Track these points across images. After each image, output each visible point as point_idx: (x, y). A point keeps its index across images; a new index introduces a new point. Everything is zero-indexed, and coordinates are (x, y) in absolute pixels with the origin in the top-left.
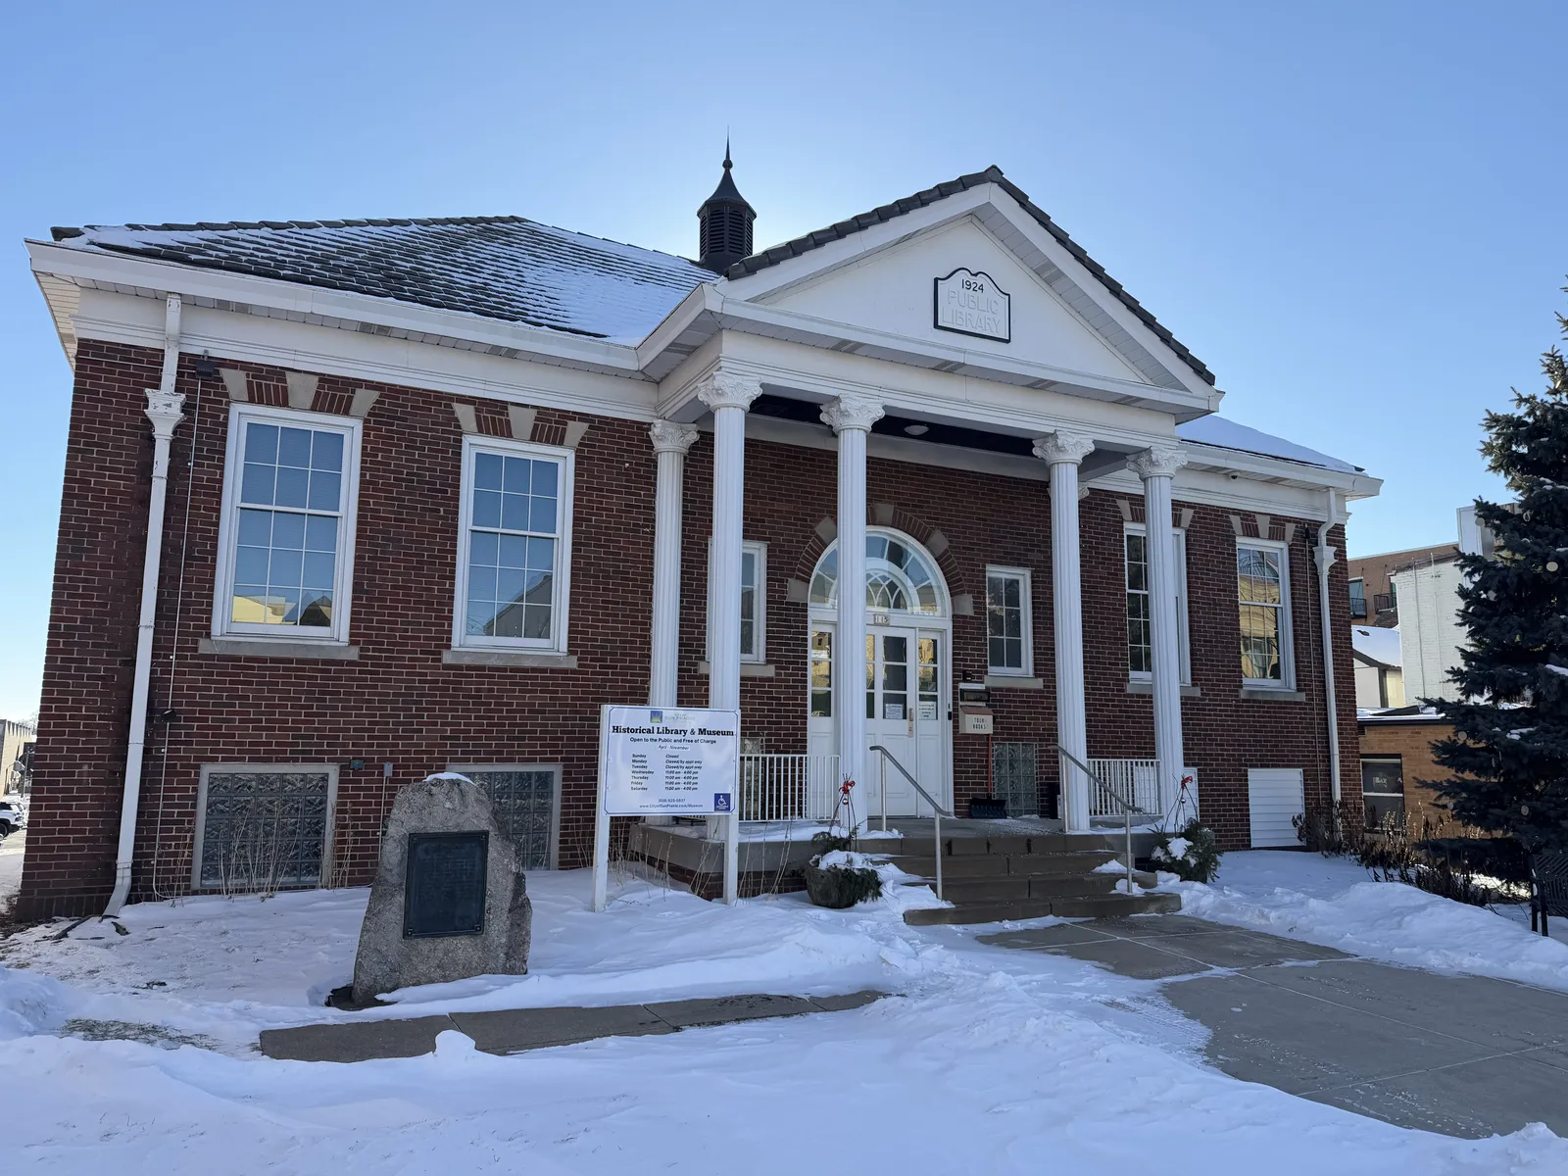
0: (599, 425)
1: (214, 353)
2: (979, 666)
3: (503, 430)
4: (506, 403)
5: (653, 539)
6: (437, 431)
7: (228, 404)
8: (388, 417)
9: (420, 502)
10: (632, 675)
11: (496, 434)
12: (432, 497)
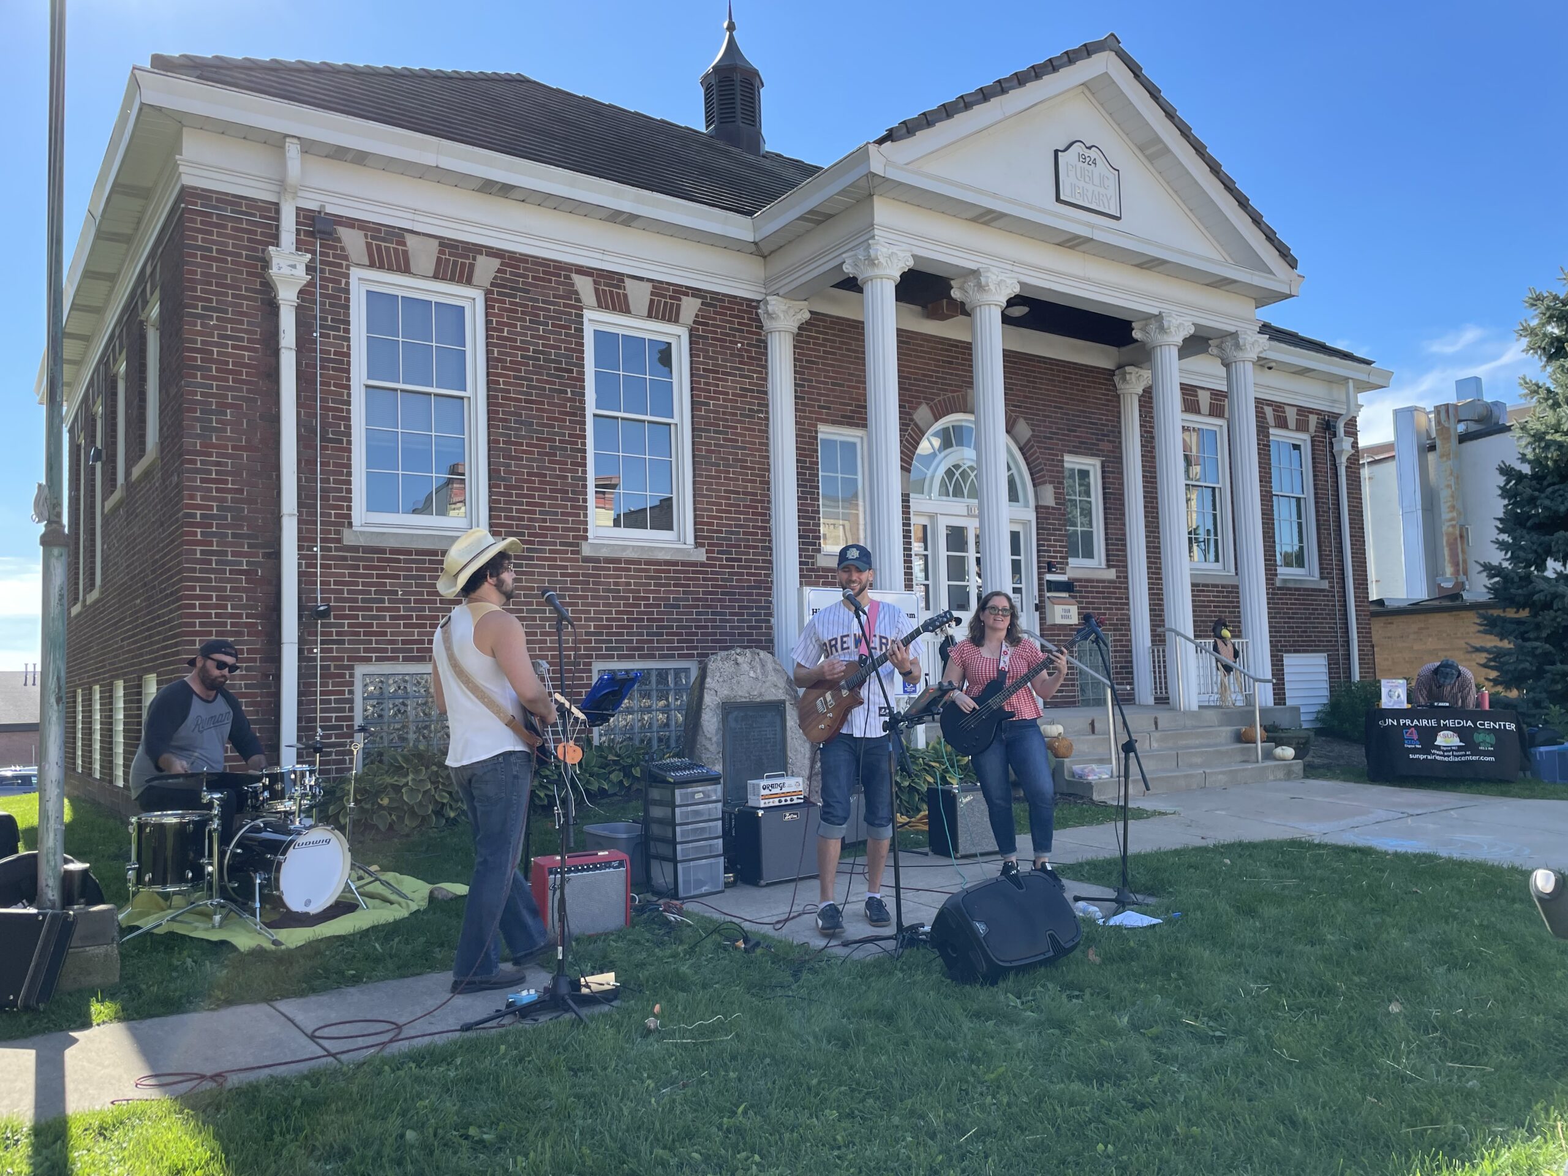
0: (711, 300)
1: (329, 209)
2: (1061, 558)
3: (621, 305)
4: (622, 275)
5: (767, 425)
6: (558, 304)
7: (348, 268)
8: (512, 288)
9: (547, 382)
10: (756, 568)
11: (614, 309)
12: (559, 377)
